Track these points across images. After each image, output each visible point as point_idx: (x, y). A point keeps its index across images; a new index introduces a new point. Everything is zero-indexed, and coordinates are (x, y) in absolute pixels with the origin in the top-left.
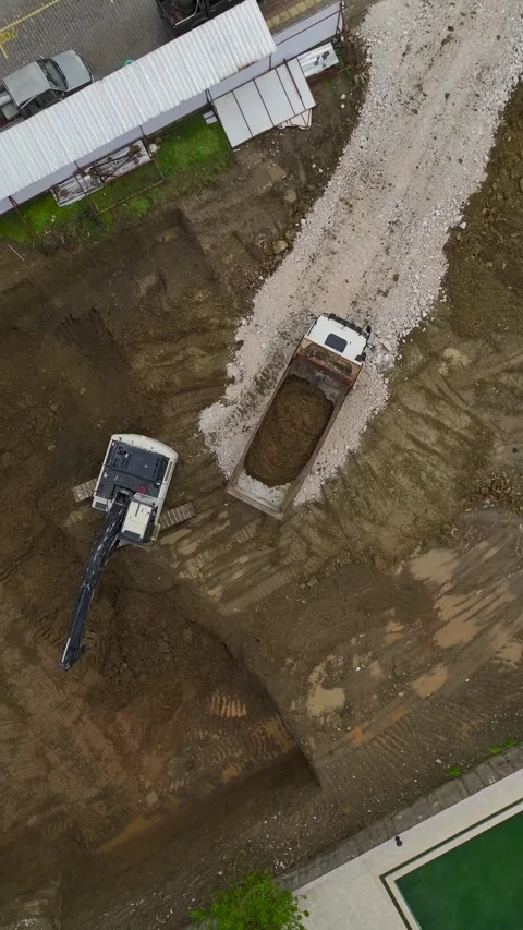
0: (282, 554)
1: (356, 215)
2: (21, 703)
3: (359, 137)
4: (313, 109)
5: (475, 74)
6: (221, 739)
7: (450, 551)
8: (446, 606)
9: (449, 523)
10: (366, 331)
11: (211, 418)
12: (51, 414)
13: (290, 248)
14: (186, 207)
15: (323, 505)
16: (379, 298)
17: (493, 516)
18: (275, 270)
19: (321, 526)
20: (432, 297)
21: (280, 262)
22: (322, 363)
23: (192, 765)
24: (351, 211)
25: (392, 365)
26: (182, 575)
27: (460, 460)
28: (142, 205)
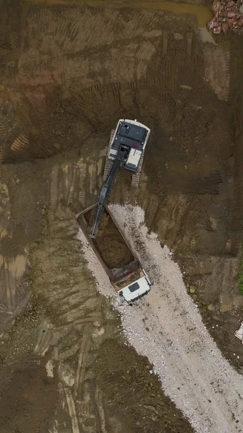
0: (64, 207)
1: (185, 330)
2: (75, 58)
3: (217, 353)
4: (242, 341)
5: (211, 419)
6: (7, 132)
7: (20, 277)
9: (32, 284)
10: (132, 303)
11: (139, 214)
12: (185, 147)
13: (189, 293)
14: (235, 260)
15: (72, 237)
16: (144, 317)
17: (23, 304)
18: (184, 281)
19: (65, 230)
20: (130, 339)
21: (186, 285)
22: (129, 276)
23: (5, 113)
24: (188, 328)
25: (112, 304)
26: (82, 159)
27: (55, 306)
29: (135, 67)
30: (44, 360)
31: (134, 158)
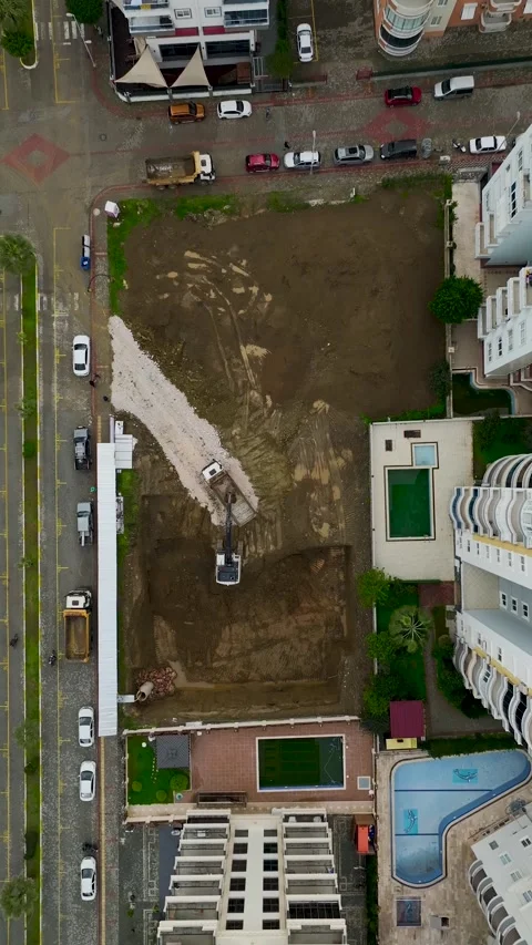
0: (271, 519)
1: (175, 441)
2: (280, 638)
3: (150, 427)
4: (133, 436)
5: (150, 381)
6: (328, 574)
7: (298, 465)
8: (315, 475)
9: (288, 461)
10: (214, 461)
11: (215, 520)
12: (186, 572)
13: (174, 467)
14: (143, 493)
15: (262, 498)
17: (293, 445)
18: (178, 475)
19: (268, 502)
20: (213, 430)
21: (176, 472)
22: (216, 479)
23: (332, 589)
24: (172, 442)
25: (228, 453)
26: (261, 556)
27: (270, 447)
28: (135, 508)
29: (231, 635)
30: (273, 407)
31: (221, 560)
